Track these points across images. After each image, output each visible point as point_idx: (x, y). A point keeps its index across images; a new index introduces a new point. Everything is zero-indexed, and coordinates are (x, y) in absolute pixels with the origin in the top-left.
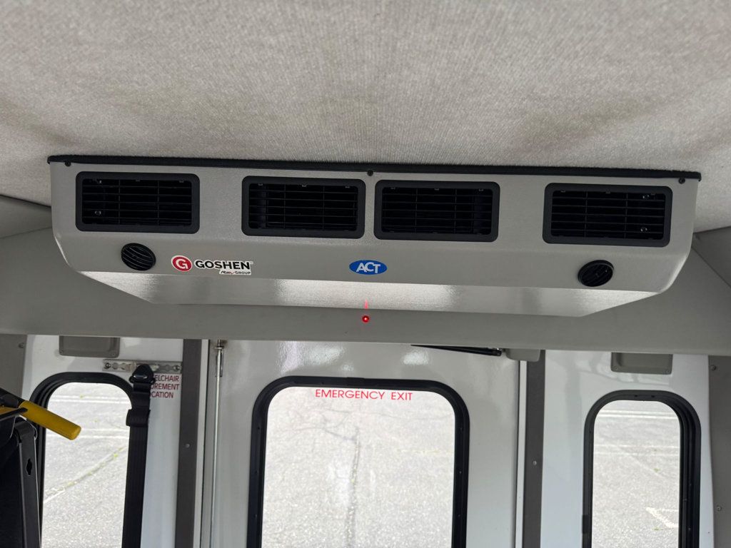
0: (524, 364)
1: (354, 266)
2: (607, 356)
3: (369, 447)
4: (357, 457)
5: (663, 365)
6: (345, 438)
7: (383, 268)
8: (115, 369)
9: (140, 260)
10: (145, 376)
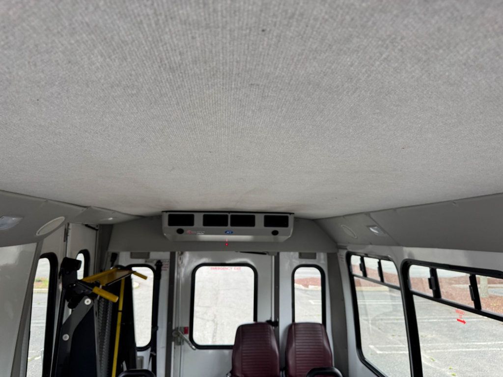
0: (273, 257)
1: (226, 232)
2: (297, 254)
3: (222, 324)
4: (216, 329)
5: (313, 256)
6: (208, 321)
7: (232, 232)
8: (149, 262)
9: (180, 231)
10: (160, 264)
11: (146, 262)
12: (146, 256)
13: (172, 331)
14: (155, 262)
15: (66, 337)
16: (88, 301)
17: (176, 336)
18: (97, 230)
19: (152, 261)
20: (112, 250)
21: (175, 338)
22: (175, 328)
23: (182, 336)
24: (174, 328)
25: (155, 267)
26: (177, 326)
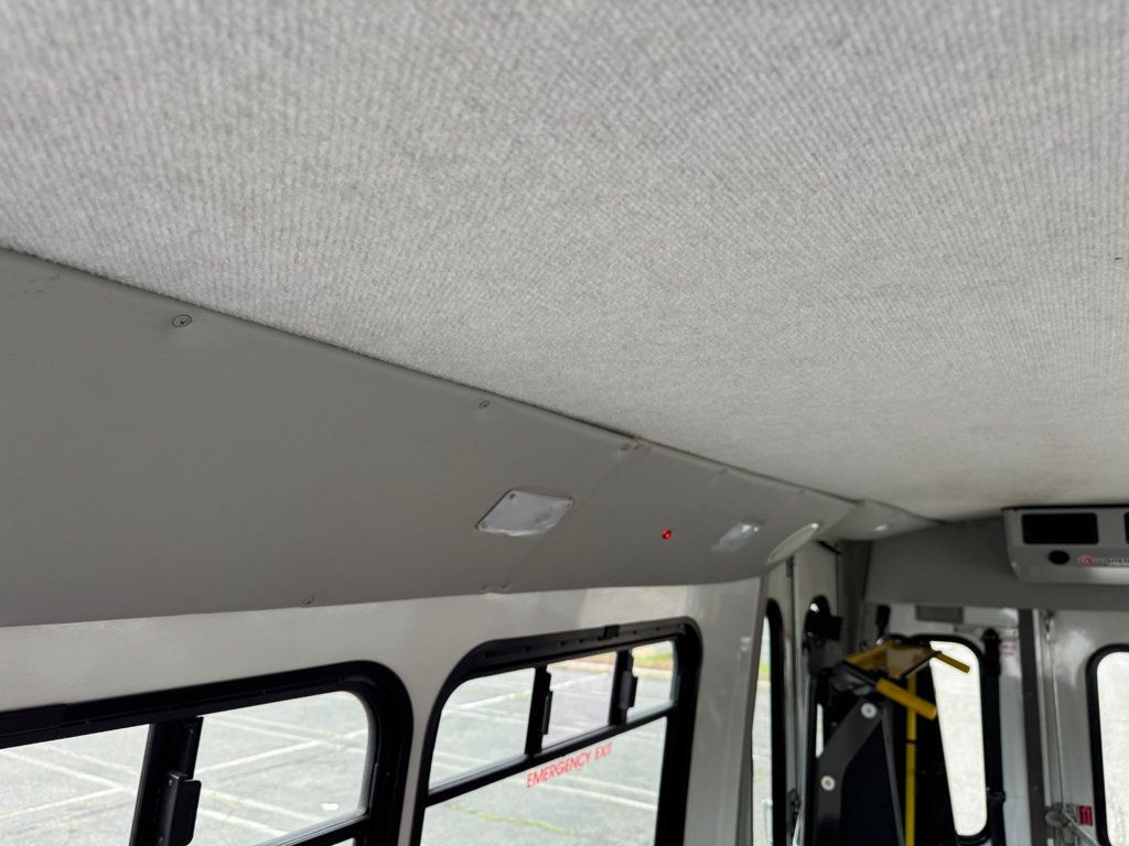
8: (963, 631)
9: (1059, 558)
10: (993, 638)
11: (956, 630)
12: (956, 616)
13: (1045, 810)
14: (980, 632)
15: (828, 783)
16: (869, 711)
17: (1056, 824)
18: (838, 553)
19: (971, 631)
20: (874, 598)
21: (1054, 829)
22: (1053, 805)
23: (1076, 829)
24: (1048, 803)
25: (981, 646)
26: (1058, 799)
